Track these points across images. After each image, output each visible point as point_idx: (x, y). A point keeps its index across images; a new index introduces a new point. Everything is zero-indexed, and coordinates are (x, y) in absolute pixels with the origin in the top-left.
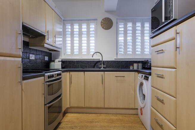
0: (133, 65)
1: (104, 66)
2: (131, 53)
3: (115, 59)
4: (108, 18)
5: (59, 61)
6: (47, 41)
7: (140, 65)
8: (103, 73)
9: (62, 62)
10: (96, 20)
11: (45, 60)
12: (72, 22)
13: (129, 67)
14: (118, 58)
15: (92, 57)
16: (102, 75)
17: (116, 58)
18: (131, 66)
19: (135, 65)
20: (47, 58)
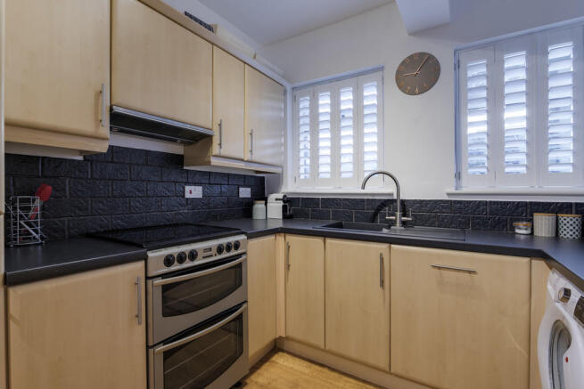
0: (531, 220)
1: (404, 218)
2: (523, 170)
3: (449, 194)
5: (277, 199)
9: (284, 202)
10: (381, 69)
11: (241, 196)
12: (313, 88)
13: (513, 229)
14: (464, 190)
15: (363, 188)
16: (381, 255)
17: (452, 190)
18: (521, 224)
20: (245, 193)
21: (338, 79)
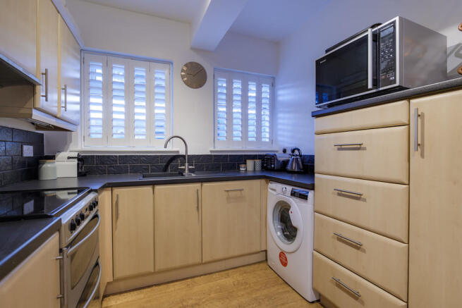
0: (245, 164)
1: (190, 167)
2: (239, 139)
3: (211, 151)
4: (198, 65)
5: (69, 158)
6: (41, 102)
7: (258, 162)
8: (198, 185)
9: (79, 160)
10: (170, 63)
11: (25, 155)
12: (108, 58)
13: (239, 168)
14: (216, 149)
15: (166, 147)
16: (197, 190)
17: (212, 149)
18: (243, 166)
19: (250, 163)
20: (28, 151)
21: (132, 58)
